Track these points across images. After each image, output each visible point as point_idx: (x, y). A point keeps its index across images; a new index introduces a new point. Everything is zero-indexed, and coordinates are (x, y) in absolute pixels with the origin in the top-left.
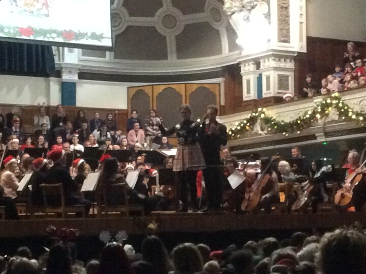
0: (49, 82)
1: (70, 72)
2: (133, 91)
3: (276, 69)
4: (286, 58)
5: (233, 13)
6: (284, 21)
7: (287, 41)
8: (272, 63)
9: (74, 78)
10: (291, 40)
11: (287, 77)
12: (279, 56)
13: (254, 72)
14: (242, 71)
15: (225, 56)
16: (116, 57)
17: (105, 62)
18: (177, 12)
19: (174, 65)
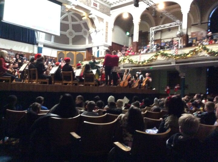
0: (34, 47)
1: (41, 44)
2: (59, 53)
3: (103, 49)
4: (106, 46)
5: (92, 33)
6: (107, 36)
7: (107, 42)
8: (103, 47)
9: (42, 46)
13: (97, 50)
14: (93, 50)
15: (87, 45)
16: (55, 42)
17: (51, 43)
18: (73, 31)
19: (71, 46)
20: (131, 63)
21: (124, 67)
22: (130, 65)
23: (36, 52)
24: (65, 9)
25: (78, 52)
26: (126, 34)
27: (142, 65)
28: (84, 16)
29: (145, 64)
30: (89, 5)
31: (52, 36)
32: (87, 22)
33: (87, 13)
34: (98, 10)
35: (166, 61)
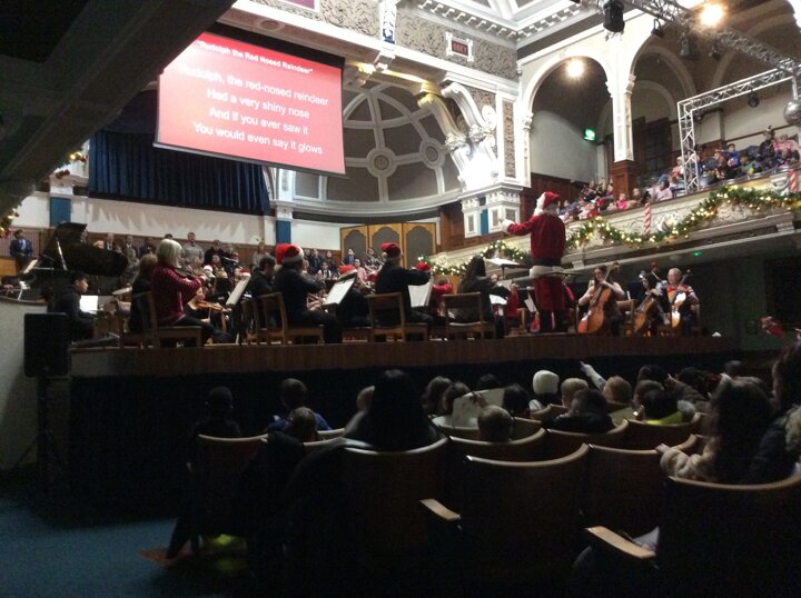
0: (263, 220)
1: (285, 211)
2: (346, 233)
3: (504, 203)
4: (513, 192)
5: (457, 148)
6: (510, 155)
7: (513, 176)
8: (501, 197)
9: (289, 217)
10: (517, 175)
11: (514, 212)
12: (507, 190)
13: (477, 209)
14: (464, 208)
15: (442, 194)
16: (328, 198)
17: (318, 202)
18: (389, 152)
19: (386, 206)
20: (613, 245)
21: (586, 262)
22: (611, 250)
23: (270, 240)
24: (357, 78)
25: (410, 226)
26: (585, 135)
27: (657, 245)
28: (424, 94)
29: (669, 239)
30: (439, 51)
31: (321, 177)
32: (433, 112)
33: (431, 80)
34: (473, 67)
35: (753, 223)
